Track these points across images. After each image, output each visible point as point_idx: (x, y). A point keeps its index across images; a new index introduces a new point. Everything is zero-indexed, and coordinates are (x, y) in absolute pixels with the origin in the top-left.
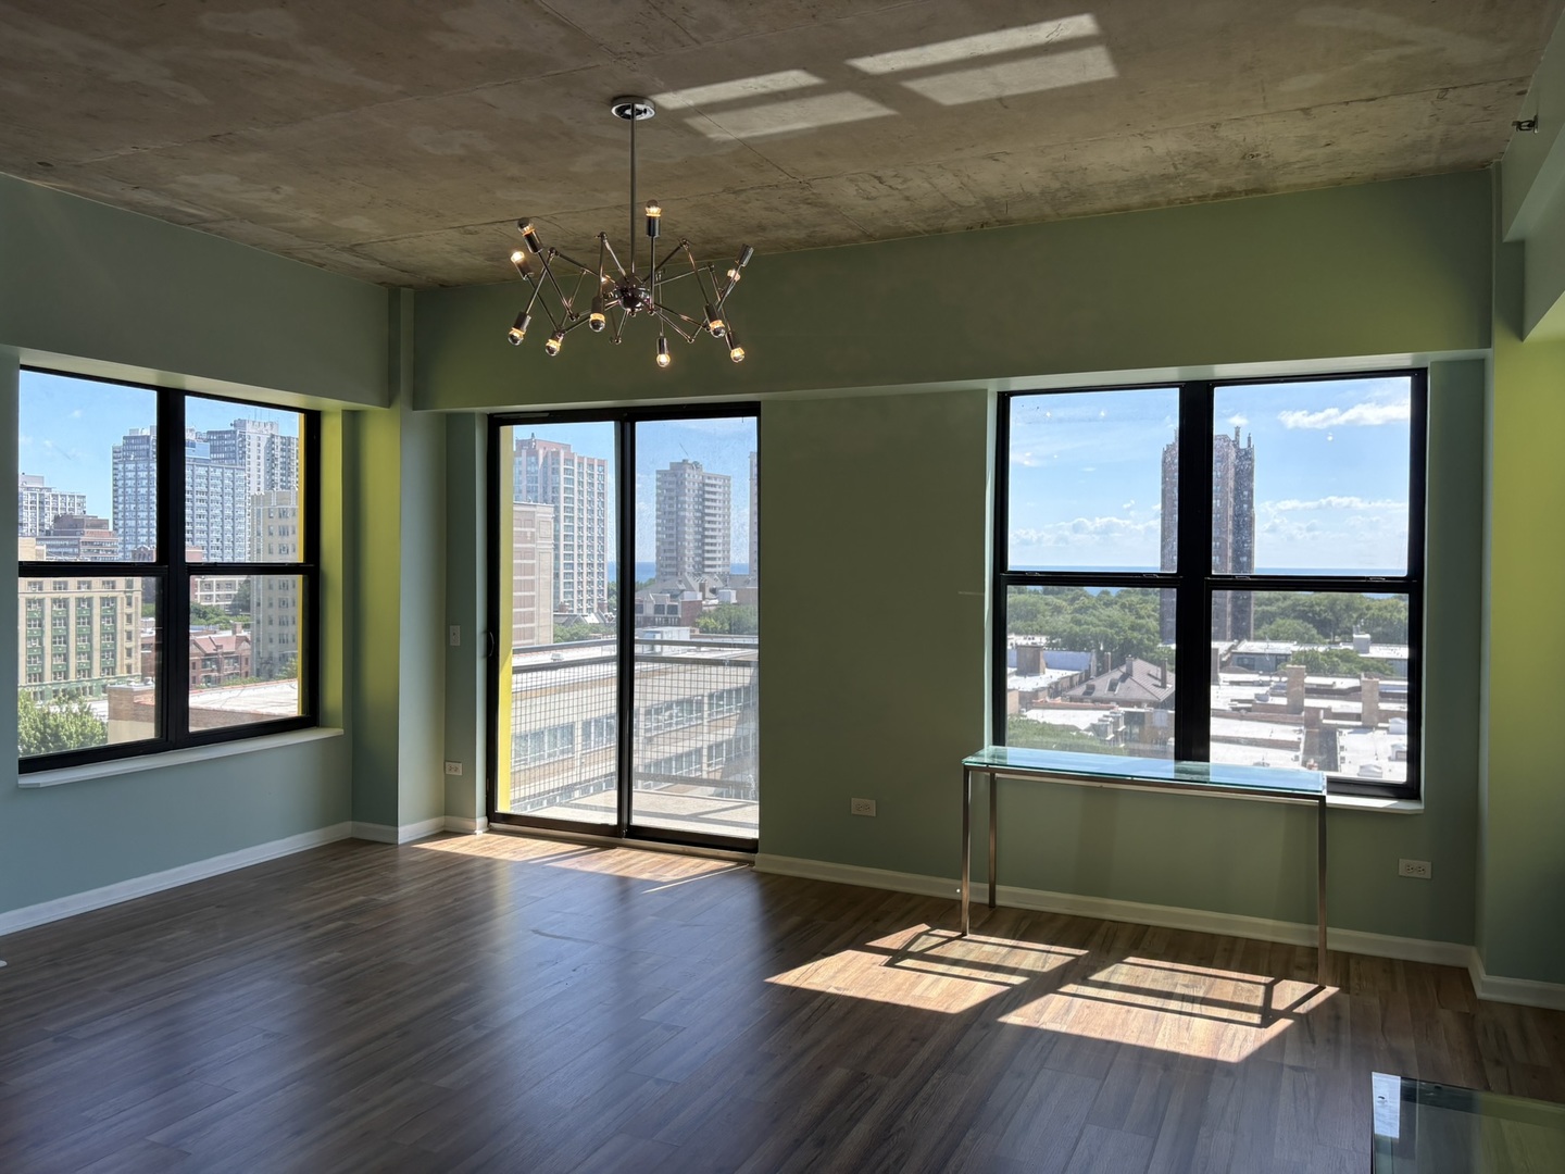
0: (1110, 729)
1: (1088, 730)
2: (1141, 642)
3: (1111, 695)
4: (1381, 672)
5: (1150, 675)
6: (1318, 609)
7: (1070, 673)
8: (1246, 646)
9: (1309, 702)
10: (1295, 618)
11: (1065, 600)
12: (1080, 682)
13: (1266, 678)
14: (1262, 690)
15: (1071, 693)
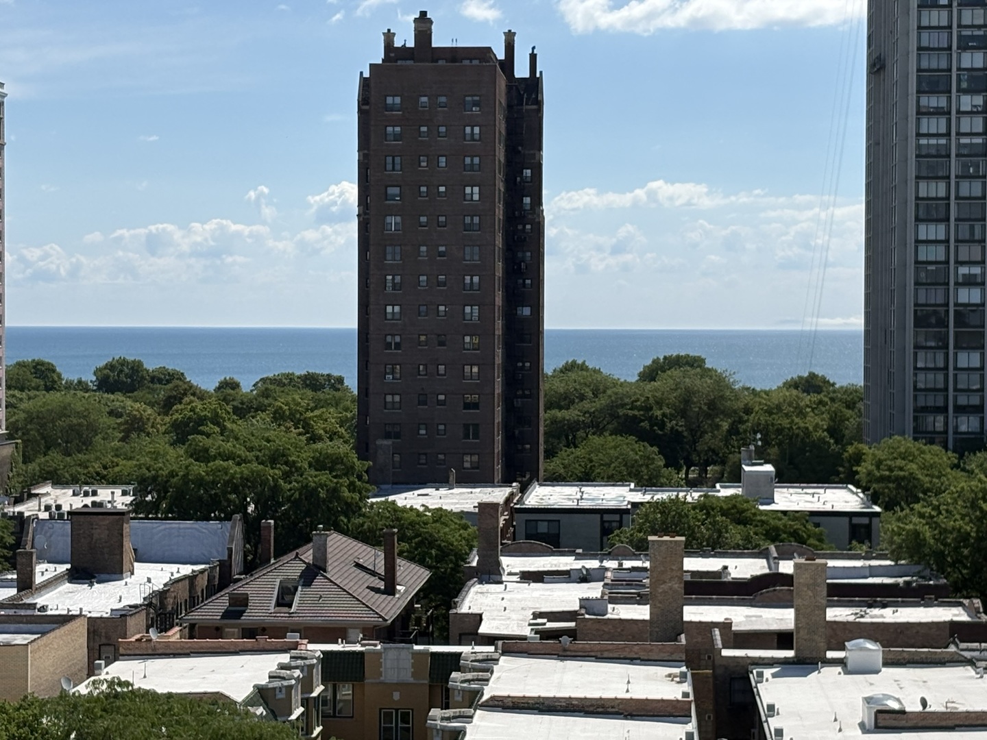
0: (297, 697)
1: (250, 701)
2: (334, 492)
3: (282, 616)
4: (802, 541)
5: (358, 566)
6: (658, 413)
7: (186, 570)
8: (542, 496)
9: (692, 613)
10: (614, 432)
11: (151, 405)
12: (213, 590)
13: (593, 564)
14: (594, 591)
15: (197, 615)
